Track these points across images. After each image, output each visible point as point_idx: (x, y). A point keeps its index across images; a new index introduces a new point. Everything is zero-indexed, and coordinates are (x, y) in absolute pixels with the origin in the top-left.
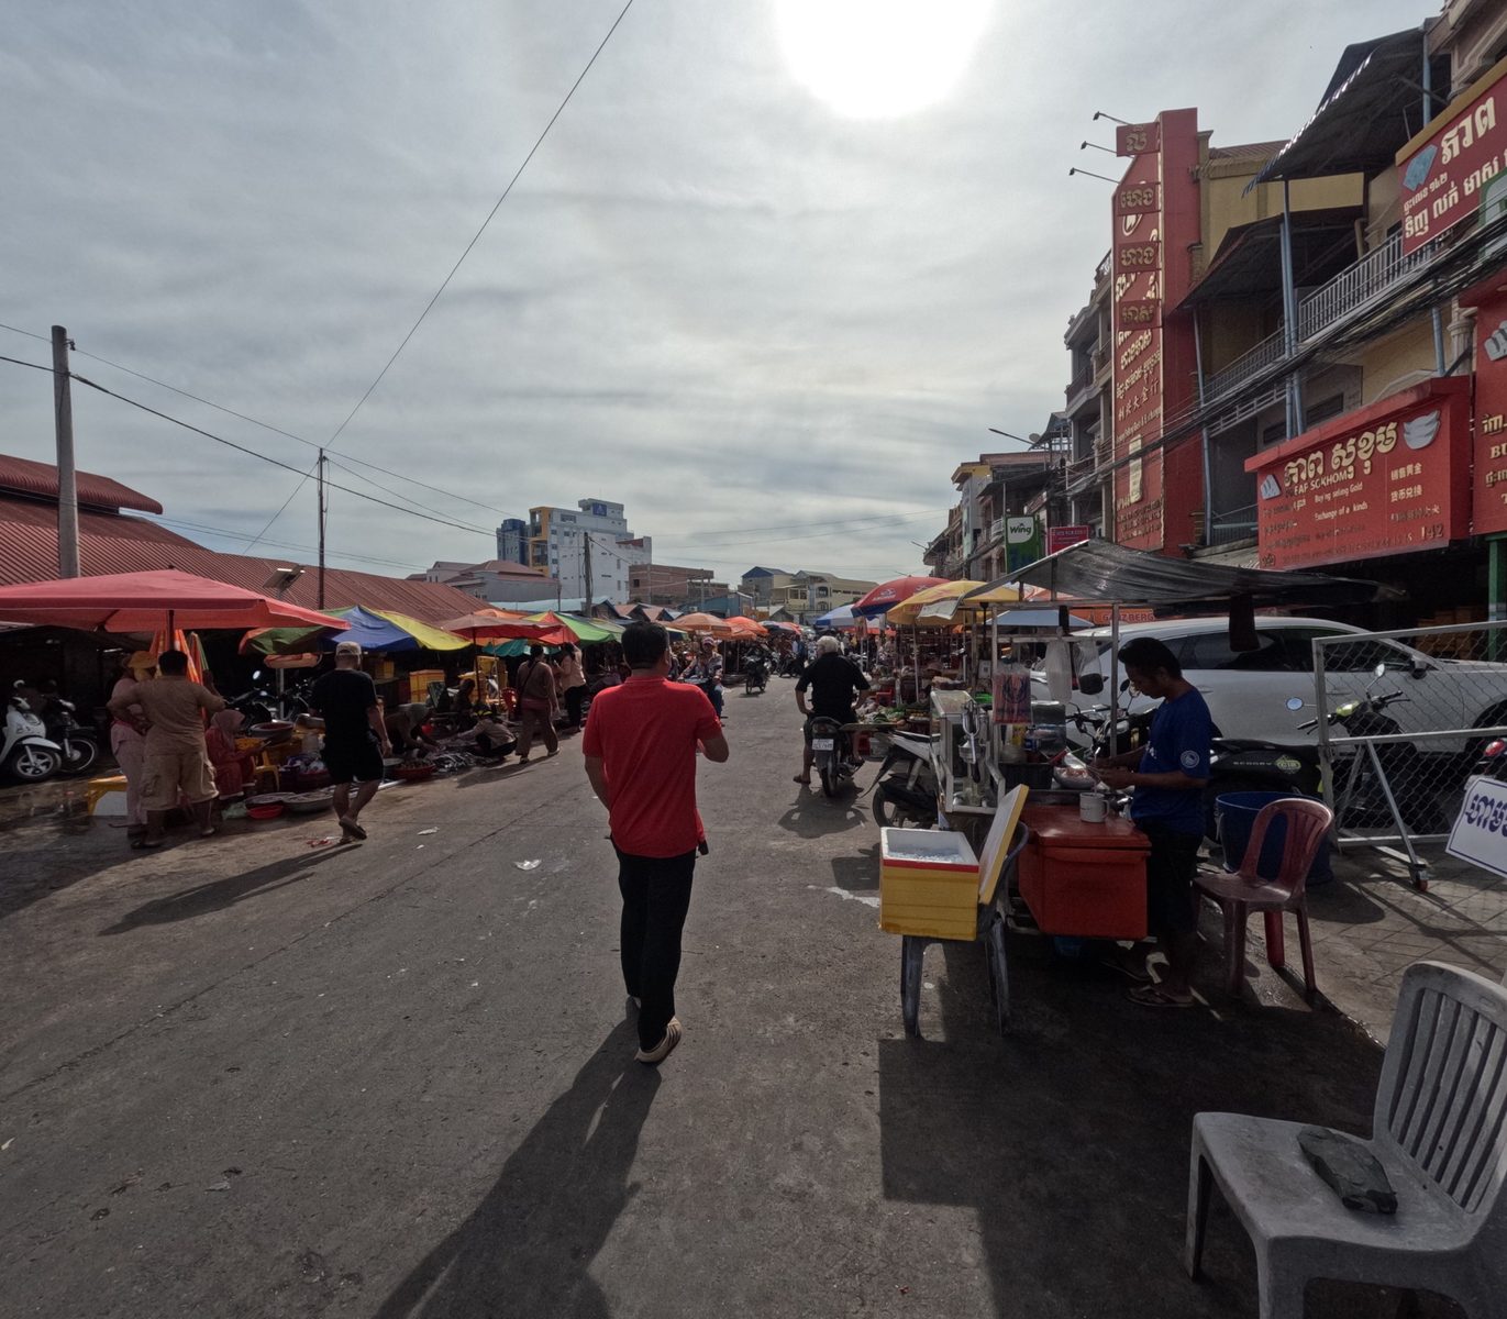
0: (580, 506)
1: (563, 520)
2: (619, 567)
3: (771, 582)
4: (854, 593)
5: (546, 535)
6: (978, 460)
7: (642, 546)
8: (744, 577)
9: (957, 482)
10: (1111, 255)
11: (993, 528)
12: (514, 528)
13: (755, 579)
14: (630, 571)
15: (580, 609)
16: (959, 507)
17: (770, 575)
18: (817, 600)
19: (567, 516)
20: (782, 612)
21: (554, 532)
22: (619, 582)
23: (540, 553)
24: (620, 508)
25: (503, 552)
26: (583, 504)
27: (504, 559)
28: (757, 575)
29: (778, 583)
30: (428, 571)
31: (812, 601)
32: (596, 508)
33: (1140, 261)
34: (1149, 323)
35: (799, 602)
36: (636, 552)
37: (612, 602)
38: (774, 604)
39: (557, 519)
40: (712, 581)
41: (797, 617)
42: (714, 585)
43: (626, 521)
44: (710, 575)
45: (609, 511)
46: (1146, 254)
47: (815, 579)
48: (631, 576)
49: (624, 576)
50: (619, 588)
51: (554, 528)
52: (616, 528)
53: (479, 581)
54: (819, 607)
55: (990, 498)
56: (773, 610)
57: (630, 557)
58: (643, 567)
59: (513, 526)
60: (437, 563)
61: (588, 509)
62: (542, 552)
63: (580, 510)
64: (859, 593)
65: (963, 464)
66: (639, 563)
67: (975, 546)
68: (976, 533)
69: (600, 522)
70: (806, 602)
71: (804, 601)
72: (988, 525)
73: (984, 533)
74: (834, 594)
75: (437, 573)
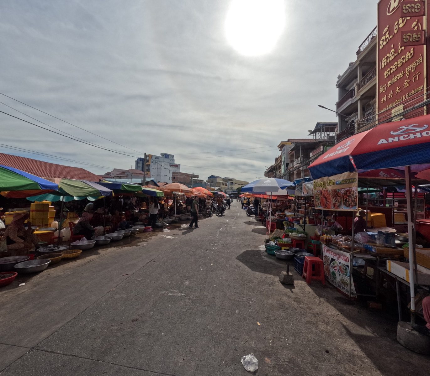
0: (161, 155)
1: (155, 159)
2: (170, 173)
3: (216, 180)
4: (241, 185)
5: (150, 163)
6: (287, 141)
7: (177, 167)
8: (208, 178)
9: (279, 148)
10: (377, 29)
11: (295, 162)
12: (141, 160)
13: (212, 179)
14: (173, 174)
15: (140, 182)
16: (280, 156)
17: (216, 178)
18: (230, 186)
19: (157, 158)
20: (219, 189)
21: (152, 162)
22: (169, 177)
23: (148, 168)
24: (173, 156)
25: (137, 167)
26: (162, 154)
27: (137, 169)
28: (212, 178)
29: (218, 180)
30: (112, 171)
31: (228, 186)
32: (166, 156)
33: (413, 10)
34: (417, 43)
35: (224, 186)
36: (175, 168)
37: (155, 181)
38: (217, 187)
39: (154, 158)
40: (198, 179)
41: (224, 191)
42: (199, 180)
43: (174, 160)
44: (197, 176)
45: (169, 157)
46: (416, 7)
47: (230, 180)
48: (173, 176)
49: (171, 175)
50: (169, 179)
51: (152, 161)
52: (171, 162)
53: (126, 175)
54: (230, 188)
55: (294, 151)
56: (216, 188)
57: (173, 169)
58: (177, 173)
59: (140, 160)
60: (114, 169)
61: (163, 156)
62: (149, 168)
63: (161, 156)
64: (242, 185)
65: (282, 142)
66: (176, 172)
67: (287, 168)
68: (287, 164)
69: (166, 160)
70: (227, 187)
71: (226, 186)
72: (293, 161)
73: (291, 164)
74: (235, 185)
75: (114, 172)
